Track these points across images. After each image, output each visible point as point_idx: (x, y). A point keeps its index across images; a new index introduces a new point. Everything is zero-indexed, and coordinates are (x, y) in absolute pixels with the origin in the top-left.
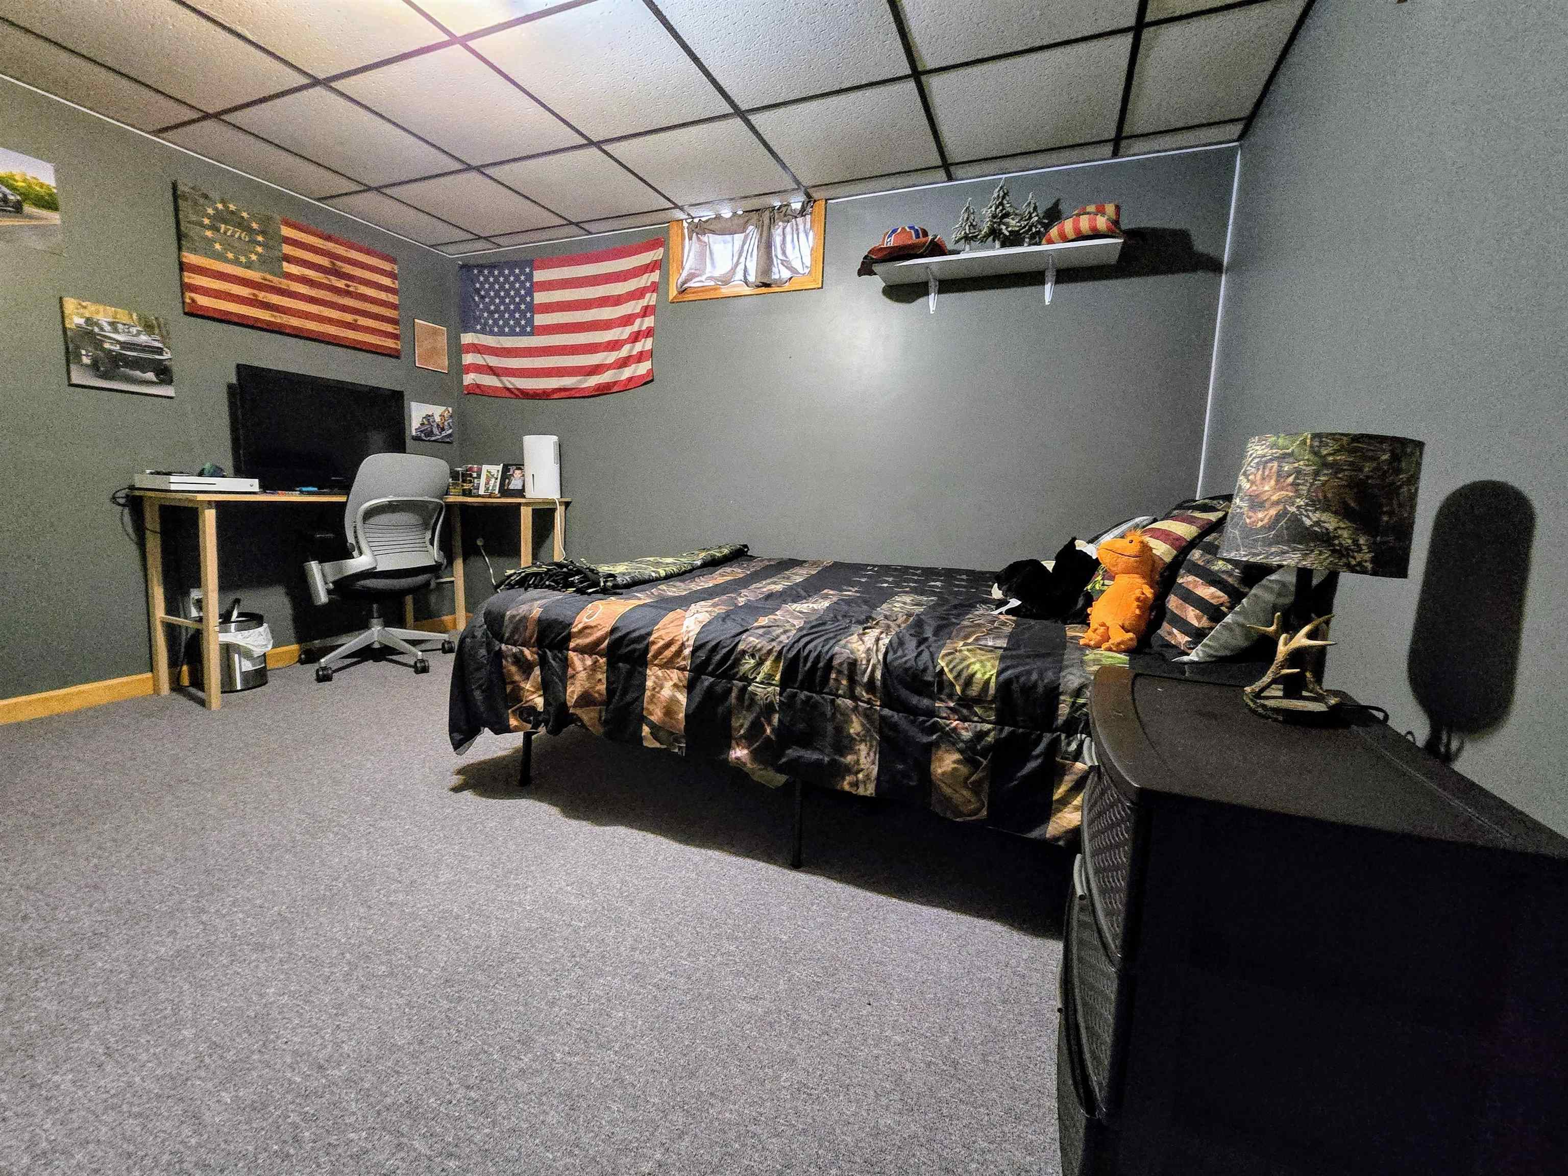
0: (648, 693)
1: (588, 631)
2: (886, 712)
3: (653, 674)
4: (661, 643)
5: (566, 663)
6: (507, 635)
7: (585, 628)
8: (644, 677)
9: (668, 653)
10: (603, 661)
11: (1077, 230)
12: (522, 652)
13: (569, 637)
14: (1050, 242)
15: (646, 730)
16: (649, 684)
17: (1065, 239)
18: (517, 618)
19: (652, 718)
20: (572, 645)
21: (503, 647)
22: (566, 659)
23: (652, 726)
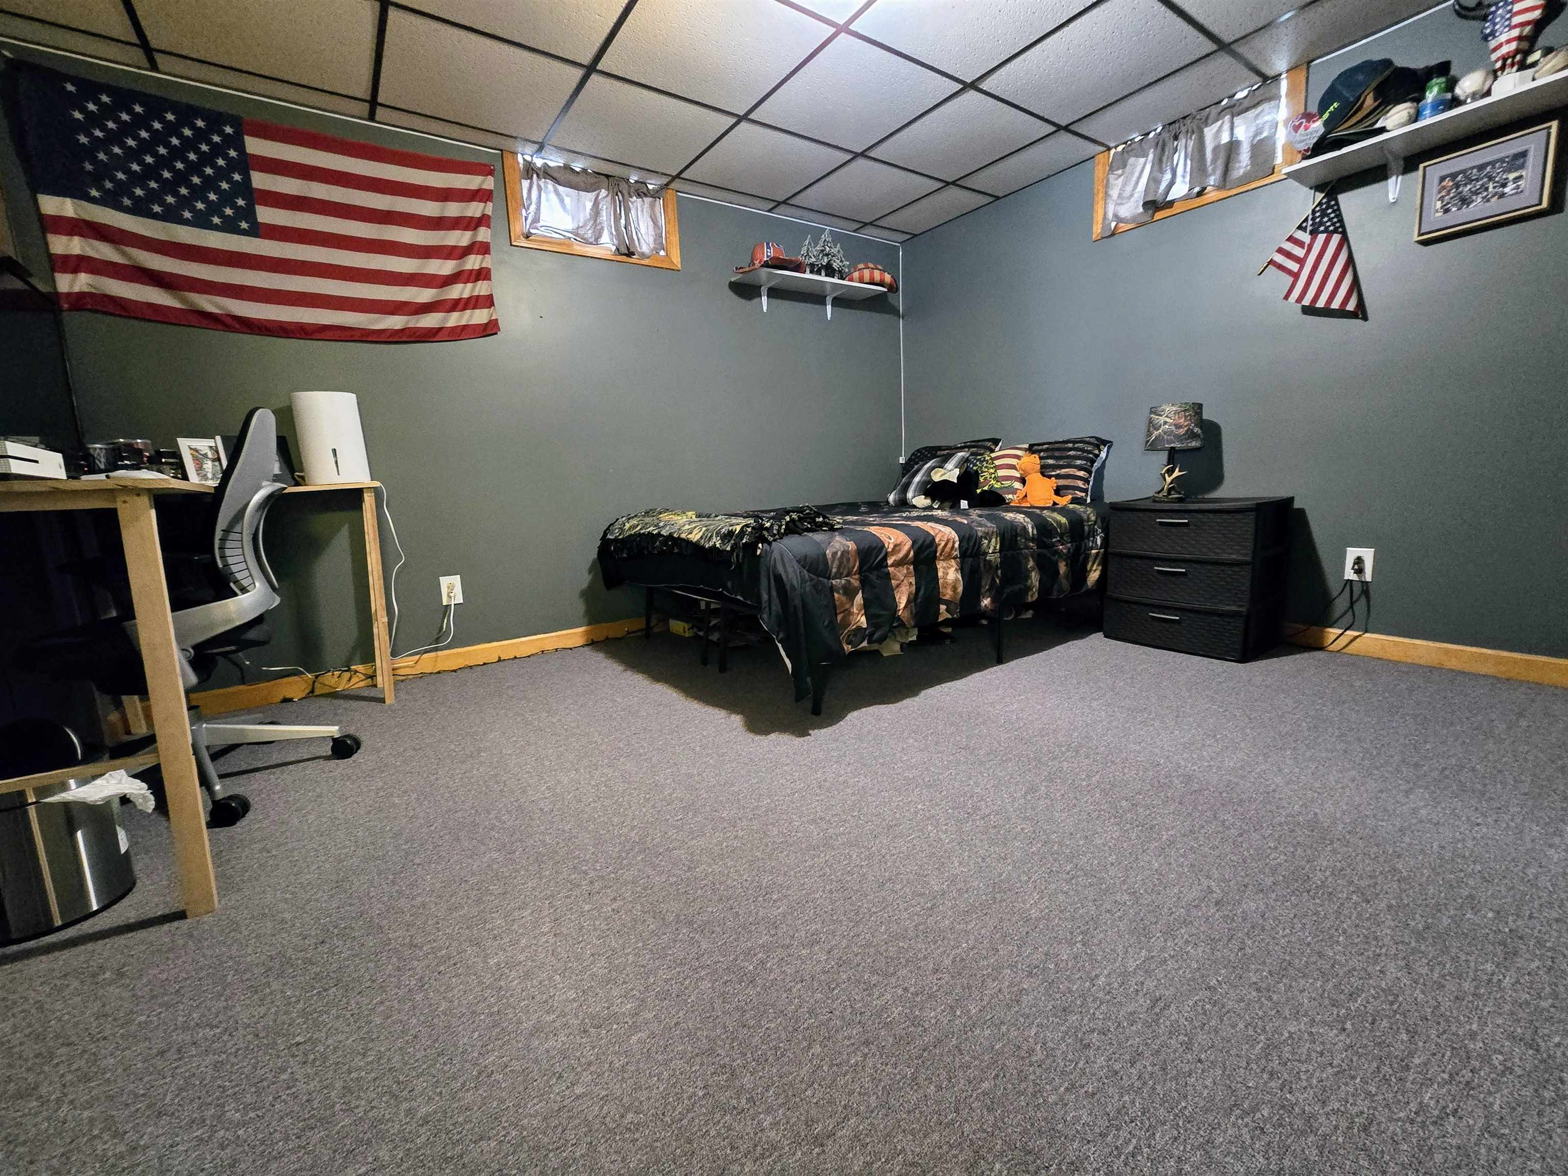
0: (941, 581)
1: (897, 548)
2: (1040, 550)
3: (940, 565)
4: (943, 543)
5: (888, 576)
6: (834, 570)
7: (895, 546)
8: (936, 570)
9: (948, 549)
10: (911, 567)
11: (872, 277)
12: (849, 582)
13: (885, 558)
14: (851, 280)
15: (943, 607)
16: (940, 574)
17: (861, 281)
18: (839, 553)
19: (945, 598)
20: (890, 562)
21: (834, 582)
22: (888, 574)
23: (946, 602)
